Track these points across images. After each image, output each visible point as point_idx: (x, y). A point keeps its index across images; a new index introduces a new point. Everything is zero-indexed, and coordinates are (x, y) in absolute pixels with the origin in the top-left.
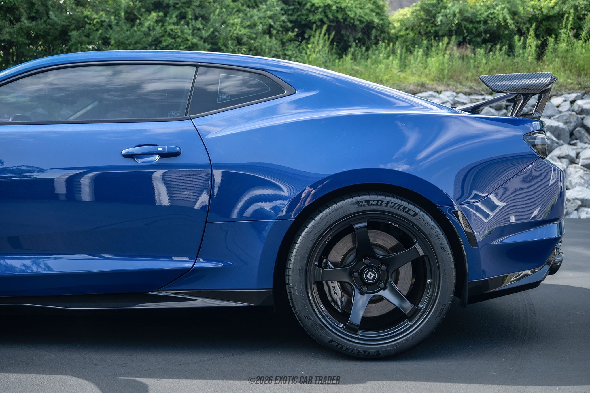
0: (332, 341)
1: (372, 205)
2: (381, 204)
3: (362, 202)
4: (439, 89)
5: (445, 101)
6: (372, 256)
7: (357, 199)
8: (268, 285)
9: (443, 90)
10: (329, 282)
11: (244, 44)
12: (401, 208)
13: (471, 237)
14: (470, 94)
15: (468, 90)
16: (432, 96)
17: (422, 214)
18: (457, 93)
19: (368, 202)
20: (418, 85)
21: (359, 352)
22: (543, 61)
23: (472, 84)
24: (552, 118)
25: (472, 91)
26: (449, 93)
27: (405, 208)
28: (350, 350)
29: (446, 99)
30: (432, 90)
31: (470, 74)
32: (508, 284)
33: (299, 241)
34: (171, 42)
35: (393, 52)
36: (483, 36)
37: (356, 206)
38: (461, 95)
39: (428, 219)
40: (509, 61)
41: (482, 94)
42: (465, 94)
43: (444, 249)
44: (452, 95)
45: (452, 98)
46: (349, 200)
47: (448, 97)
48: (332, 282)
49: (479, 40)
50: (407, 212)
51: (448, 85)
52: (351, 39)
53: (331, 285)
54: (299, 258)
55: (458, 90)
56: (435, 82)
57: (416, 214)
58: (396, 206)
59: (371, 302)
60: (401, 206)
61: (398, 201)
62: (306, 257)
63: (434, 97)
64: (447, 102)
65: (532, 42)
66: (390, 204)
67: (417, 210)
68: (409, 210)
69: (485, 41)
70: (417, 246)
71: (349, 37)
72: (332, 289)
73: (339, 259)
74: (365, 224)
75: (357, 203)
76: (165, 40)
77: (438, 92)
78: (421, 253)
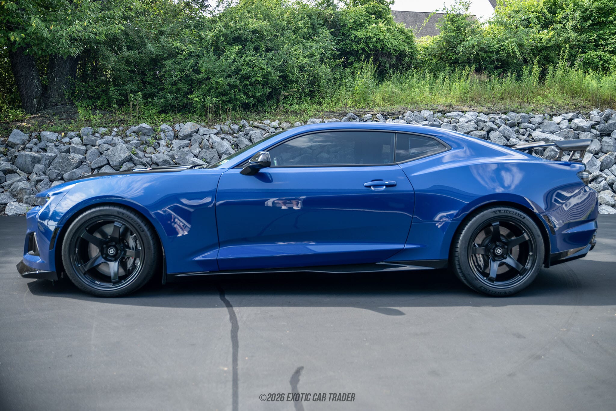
0: (482, 287)
1: (502, 213)
2: (507, 212)
3: (497, 211)
4: (465, 109)
5: (470, 119)
6: (500, 240)
7: (494, 209)
8: (446, 257)
9: (467, 110)
10: (477, 255)
11: (305, 71)
12: (517, 214)
13: (552, 229)
14: (489, 113)
15: (487, 110)
16: (459, 115)
17: (527, 217)
18: (479, 113)
19: (500, 211)
20: (447, 106)
21: (496, 292)
22: (544, 84)
23: (489, 105)
24: (555, 134)
25: (491, 111)
26: (472, 113)
27: (519, 214)
28: (491, 292)
29: (471, 118)
30: (458, 110)
31: (487, 96)
32: (570, 255)
33: (463, 233)
34: (250, 71)
35: (424, 78)
36: (496, 63)
37: (494, 213)
38: (481, 114)
39: (530, 220)
40: (517, 84)
41: (498, 114)
42: (485, 113)
43: (539, 236)
44: (475, 115)
45: (475, 117)
46: (490, 210)
47: (472, 116)
48: (478, 254)
49: (492, 66)
50: (520, 217)
51: (471, 106)
52: (387, 65)
53: (478, 256)
54: (464, 242)
55: (479, 110)
56: (459, 103)
57: (524, 218)
58: (514, 213)
59: (500, 265)
60: (516, 213)
61: (518, 212)
62: (468, 241)
63: (461, 116)
64: (472, 120)
65: (536, 69)
66: (511, 212)
67: (525, 215)
68: (521, 215)
69: (496, 68)
70: (525, 235)
71: (385, 63)
72: (478, 259)
73: (480, 243)
74: (498, 223)
75: (494, 212)
76: (244, 69)
77: (463, 112)
78: (527, 238)
